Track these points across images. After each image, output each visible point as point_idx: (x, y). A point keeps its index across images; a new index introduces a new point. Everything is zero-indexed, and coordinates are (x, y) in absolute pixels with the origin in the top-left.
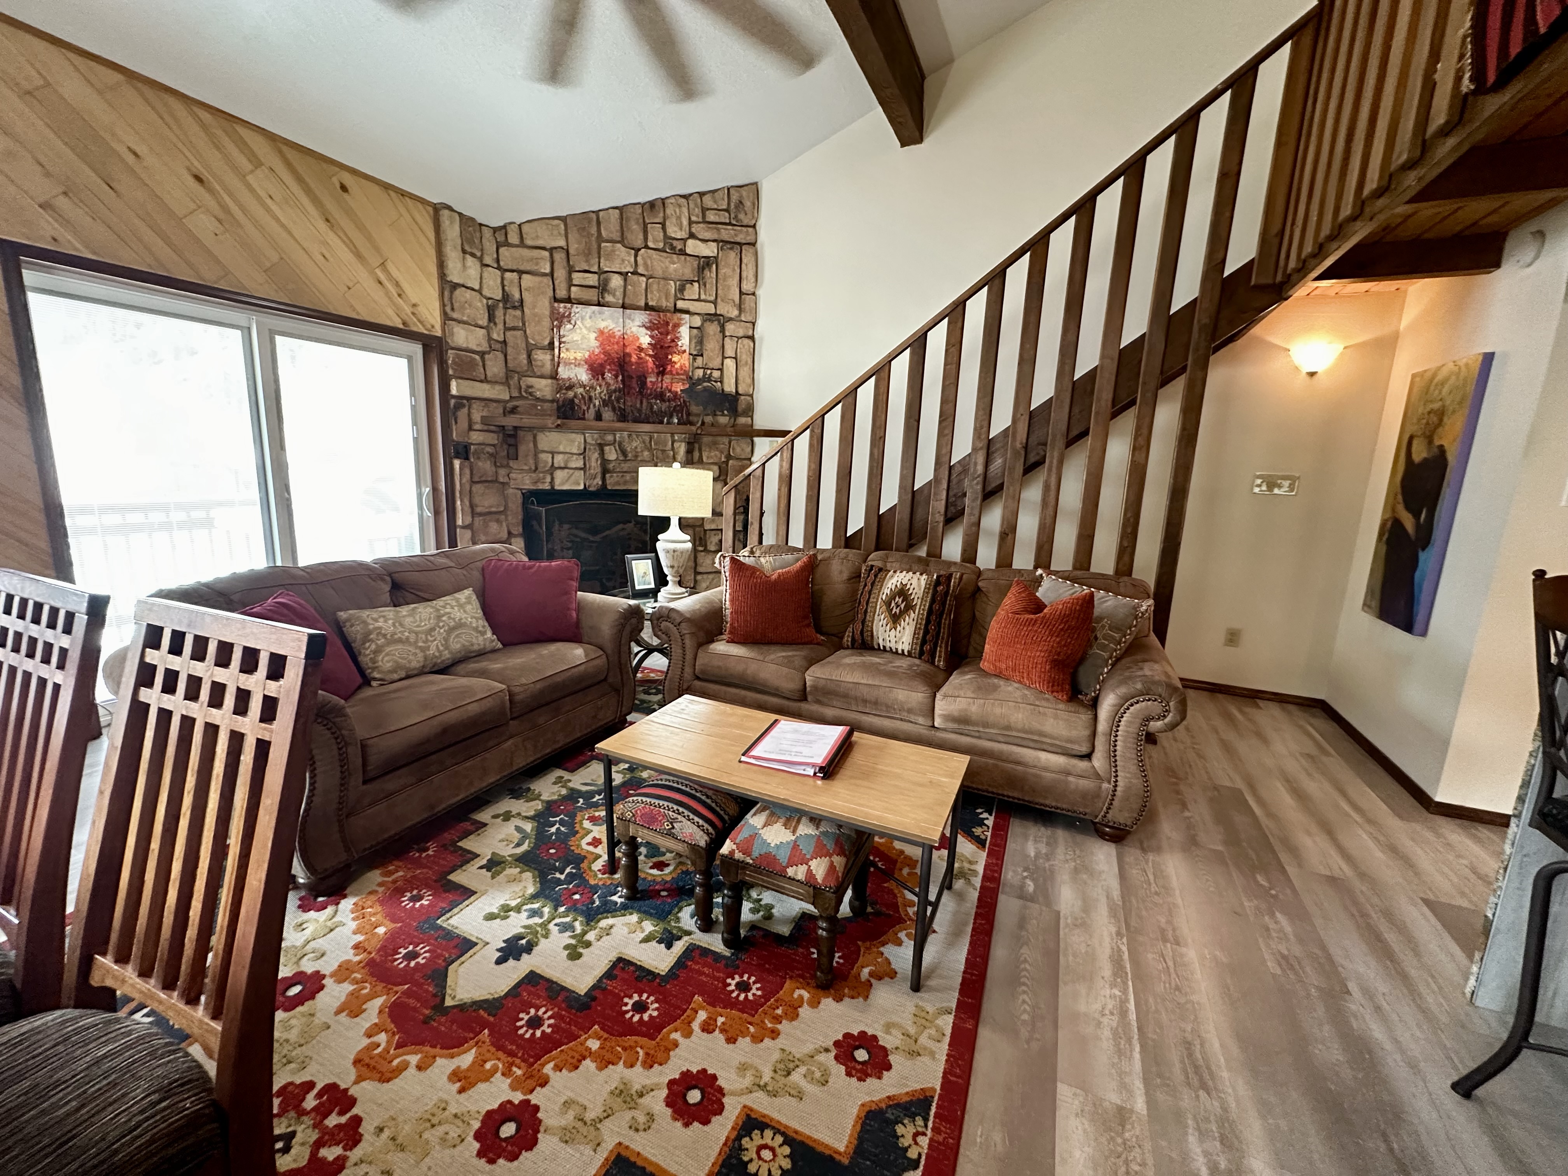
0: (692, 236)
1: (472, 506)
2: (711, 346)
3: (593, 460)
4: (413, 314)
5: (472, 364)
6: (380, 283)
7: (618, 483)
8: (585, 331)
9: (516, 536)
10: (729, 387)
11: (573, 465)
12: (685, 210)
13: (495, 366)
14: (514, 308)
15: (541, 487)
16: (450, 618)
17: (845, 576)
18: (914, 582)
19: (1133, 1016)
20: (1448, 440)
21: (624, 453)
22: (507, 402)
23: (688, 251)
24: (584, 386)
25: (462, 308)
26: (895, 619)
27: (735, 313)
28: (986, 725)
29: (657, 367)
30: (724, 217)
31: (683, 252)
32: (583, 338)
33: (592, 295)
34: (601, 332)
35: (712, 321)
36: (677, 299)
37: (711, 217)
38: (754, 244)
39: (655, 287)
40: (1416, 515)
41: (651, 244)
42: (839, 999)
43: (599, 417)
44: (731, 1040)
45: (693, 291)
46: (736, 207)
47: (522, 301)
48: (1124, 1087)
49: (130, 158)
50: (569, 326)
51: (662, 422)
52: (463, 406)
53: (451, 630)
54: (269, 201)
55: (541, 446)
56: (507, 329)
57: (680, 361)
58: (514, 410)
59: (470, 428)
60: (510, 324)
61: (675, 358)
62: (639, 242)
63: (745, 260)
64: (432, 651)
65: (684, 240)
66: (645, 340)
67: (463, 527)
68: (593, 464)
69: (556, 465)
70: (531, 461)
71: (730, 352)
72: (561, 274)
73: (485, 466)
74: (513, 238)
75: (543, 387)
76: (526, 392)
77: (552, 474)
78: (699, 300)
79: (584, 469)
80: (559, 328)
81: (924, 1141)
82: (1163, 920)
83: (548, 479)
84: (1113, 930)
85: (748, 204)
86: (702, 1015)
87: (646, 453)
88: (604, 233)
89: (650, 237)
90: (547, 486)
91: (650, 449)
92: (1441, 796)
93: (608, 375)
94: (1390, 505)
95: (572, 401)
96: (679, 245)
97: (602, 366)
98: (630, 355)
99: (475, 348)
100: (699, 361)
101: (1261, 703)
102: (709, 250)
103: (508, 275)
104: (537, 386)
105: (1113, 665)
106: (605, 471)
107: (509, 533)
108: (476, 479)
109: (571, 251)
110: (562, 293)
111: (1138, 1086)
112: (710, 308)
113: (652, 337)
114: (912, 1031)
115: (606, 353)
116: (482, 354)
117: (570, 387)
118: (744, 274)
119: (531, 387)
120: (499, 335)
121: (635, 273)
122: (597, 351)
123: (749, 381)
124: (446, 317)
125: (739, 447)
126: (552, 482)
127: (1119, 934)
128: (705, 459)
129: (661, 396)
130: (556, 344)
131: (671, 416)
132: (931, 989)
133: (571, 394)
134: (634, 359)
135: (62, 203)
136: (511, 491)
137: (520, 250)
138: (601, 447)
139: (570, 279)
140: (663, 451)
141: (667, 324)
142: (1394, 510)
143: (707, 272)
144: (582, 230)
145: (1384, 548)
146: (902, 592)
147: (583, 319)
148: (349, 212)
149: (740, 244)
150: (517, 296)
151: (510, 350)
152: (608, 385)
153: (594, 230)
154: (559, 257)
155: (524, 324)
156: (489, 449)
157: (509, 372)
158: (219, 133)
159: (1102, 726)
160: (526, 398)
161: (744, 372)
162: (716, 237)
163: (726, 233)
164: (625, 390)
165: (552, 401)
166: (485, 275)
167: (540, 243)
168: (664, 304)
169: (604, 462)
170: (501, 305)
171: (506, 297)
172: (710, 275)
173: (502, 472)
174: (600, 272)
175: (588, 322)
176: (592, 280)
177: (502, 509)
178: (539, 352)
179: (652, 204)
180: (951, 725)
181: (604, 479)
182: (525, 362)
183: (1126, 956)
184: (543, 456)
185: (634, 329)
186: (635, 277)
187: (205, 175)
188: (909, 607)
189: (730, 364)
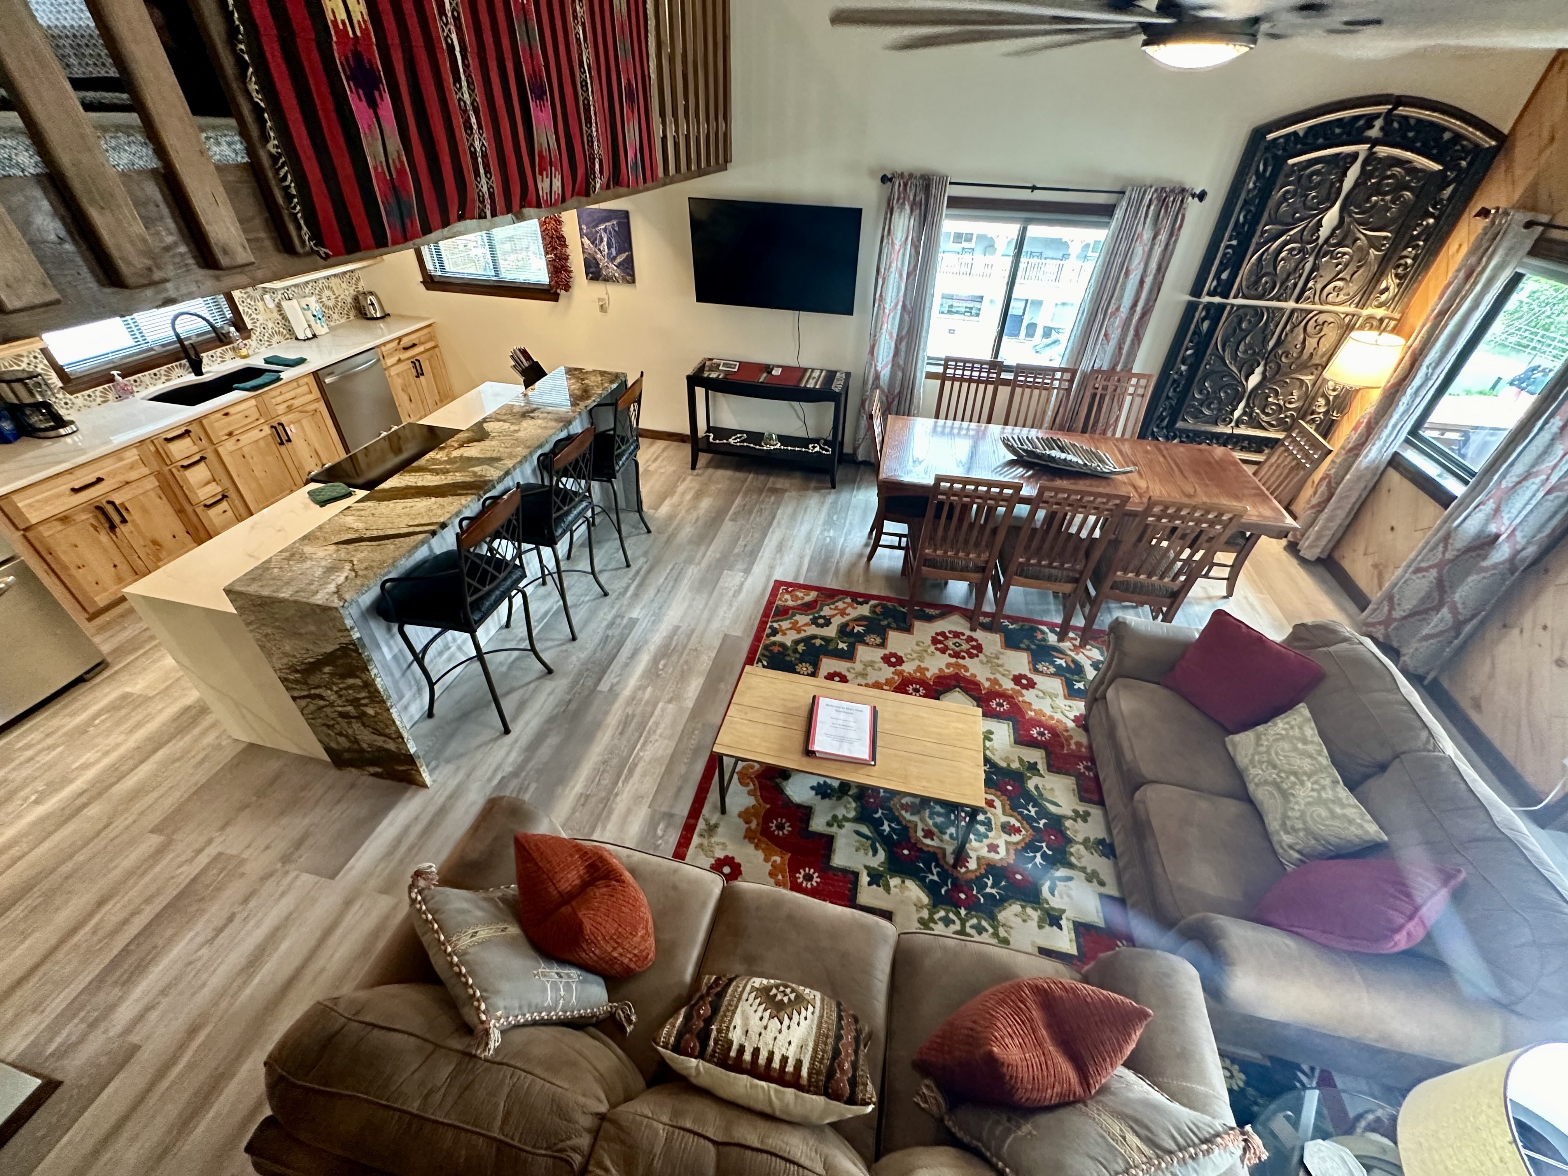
16: (1294, 784)
19: (641, 741)
53: (1277, 785)
64: (1252, 771)
82: (577, 814)
127: (617, 795)
183: (623, 777)
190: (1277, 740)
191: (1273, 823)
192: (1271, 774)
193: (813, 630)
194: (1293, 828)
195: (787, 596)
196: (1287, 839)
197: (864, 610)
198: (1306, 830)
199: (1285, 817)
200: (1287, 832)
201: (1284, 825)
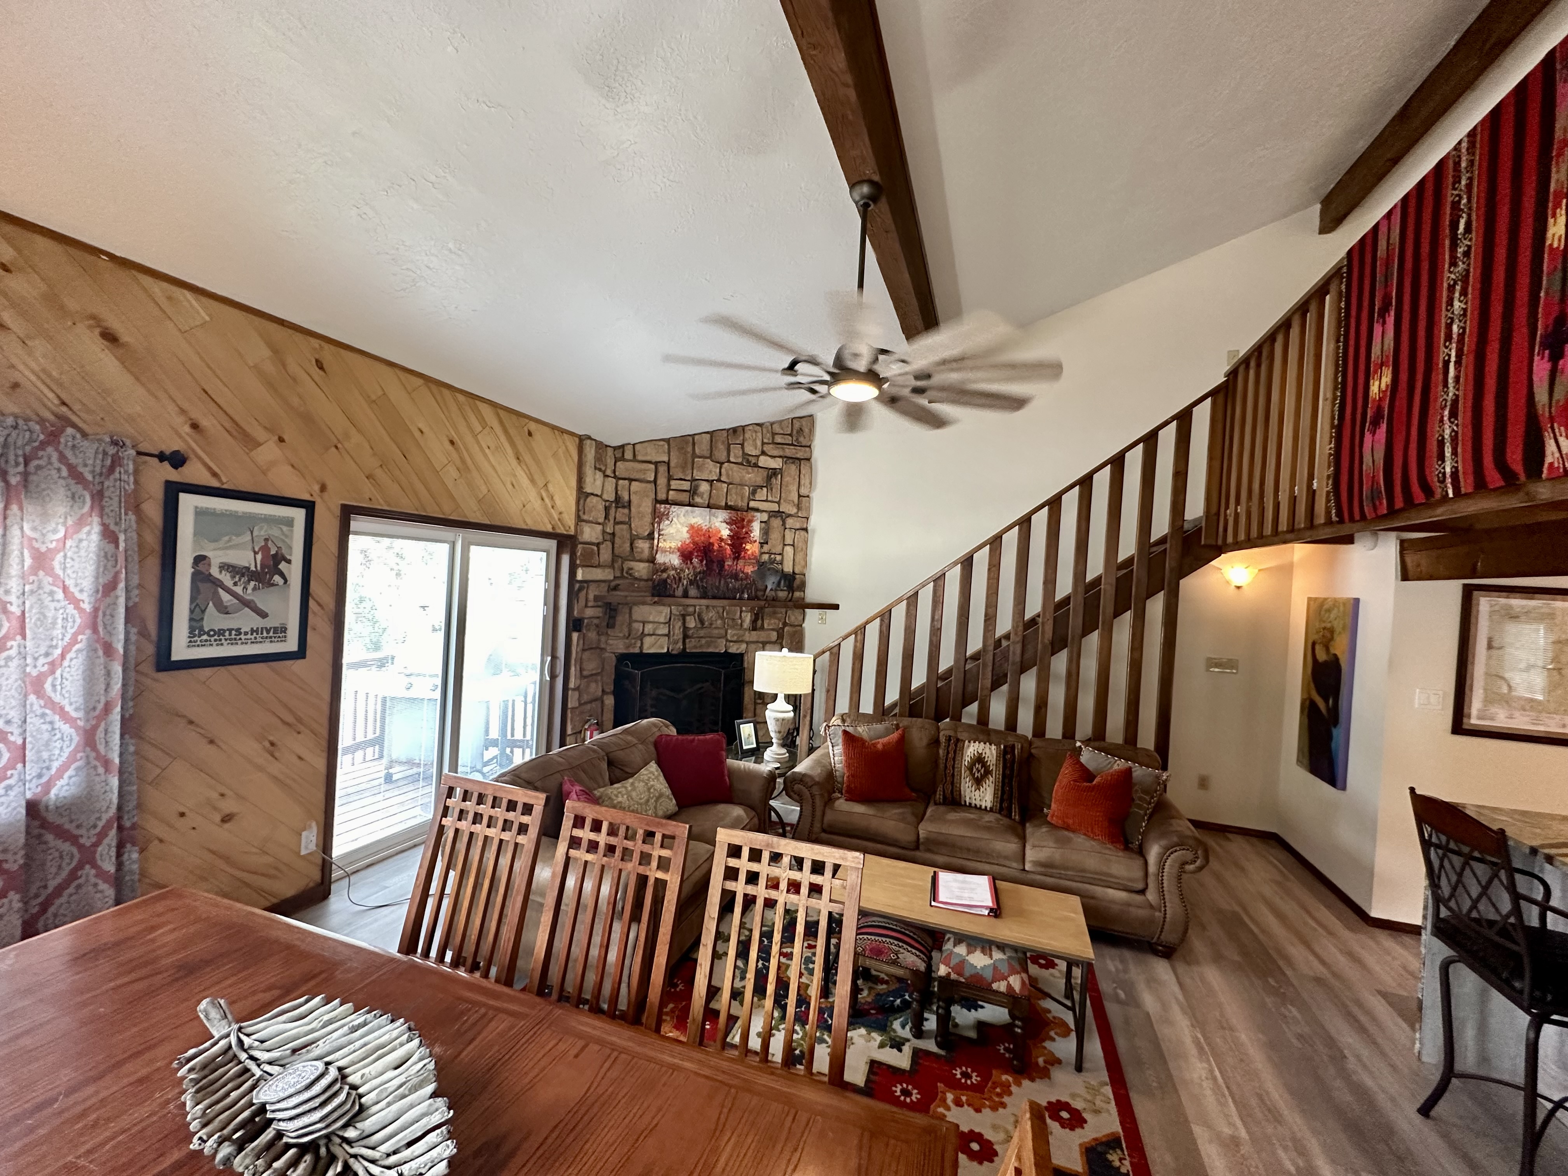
0: (763, 453)
1: (581, 670)
2: (775, 536)
3: (677, 627)
4: (559, 519)
5: (591, 554)
6: (542, 499)
7: (695, 647)
8: (679, 526)
9: (607, 693)
10: (788, 568)
11: (660, 632)
12: (759, 435)
13: (605, 555)
14: (624, 507)
15: (632, 651)
17: (925, 742)
18: (987, 751)
19: (1220, 1080)
20: (1339, 648)
21: (702, 622)
22: (610, 581)
23: (760, 464)
24: (676, 569)
25: (590, 511)
26: (978, 782)
27: (794, 511)
28: (1067, 868)
29: (734, 553)
30: (788, 440)
31: (756, 465)
32: (678, 531)
33: (685, 497)
34: (692, 527)
35: (776, 517)
36: (750, 500)
37: (778, 439)
38: (808, 460)
39: (734, 491)
40: (1326, 701)
41: (732, 459)
42: (1032, 1080)
43: (686, 595)
44: (978, 1110)
45: (762, 494)
46: (798, 432)
47: (630, 501)
48: (1231, 1124)
49: (417, 434)
50: (667, 522)
51: (735, 598)
52: (587, 588)
53: (657, 799)
54: (487, 451)
55: (634, 617)
56: (616, 523)
57: (752, 548)
58: (616, 588)
59: (586, 606)
60: (619, 519)
61: (748, 546)
62: (722, 457)
63: (803, 471)
65: (758, 456)
66: (725, 532)
67: (574, 690)
68: (677, 631)
69: (646, 632)
70: (626, 630)
71: (789, 541)
72: (662, 481)
73: (592, 635)
74: (628, 455)
75: (641, 569)
76: (627, 573)
77: (642, 640)
78: (766, 501)
79: (668, 635)
80: (659, 524)
81: (1127, 1163)
82: (1218, 1014)
83: (639, 644)
84: (1189, 1023)
85: (806, 430)
86: (950, 1097)
87: (719, 622)
88: (697, 451)
89: (732, 454)
90: (637, 650)
91: (722, 618)
92: (1375, 914)
93: (695, 560)
94: (1305, 688)
95: (665, 581)
96: (753, 460)
97: (691, 553)
98: (713, 544)
99: (594, 541)
100: (766, 548)
101: (1230, 836)
102: (776, 464)
103: (621, 482)
104: (636, 568)
105: (1148, 820)
106: (685, 637)
107: (603, 691)
108: (586, 647)
109: (672, 464)
110: (662, 496)
111: (1239, 1123)
112: (775, 507)
113: (730, 530)
114: (1089, 1097)
115: (695, 543)
116: (598, 545)
117: (665, 570)
118: (802, 482)
119: (632, 569)
120: (610, 528)
121: (719, 480)
122: (688, 541)
123: (803, 563)
124: (579, 519)
125: (793, 616)
126: (641, 647)
127: (1192, 1026)
128: (766, 626)
129: (735, 576)
130: (656, 536)
131: (743, 593)
132: (1088, 1070)
133: (665, 575)
134: (716, 547)
135: (379, 473)
136: (607, 655)
137: (632, 464)
138: (684, 617)
139: (669, 485)
140: (733, 620)
141: (743, 520)
142: (1309, 693)
143: (773, 480)
144: (681, 449)
145: (1306, 721)
146: (979, 759)
147: (678, 516)
148: (531, 450)
149: (799, 459)
150: (626, 498)
151: (617, 540)
152: (694, 568)
153: (690, 449)
154: (662, 469)
155: (630, 519)
156: (596, 621)
157: (615, 557)
158: (467, 408)
159: (1152, 868)
160: (627, 578)
161: (799, 557)
162: (781, 453)
163: (789, 451)
164: (707, 572)
165: (647, 580)
166: (606, 484)
167: (648, 458)
168: (740, 504)
169: (685, 629)
170: (614, 506)
171: (618, 499)
172: (776, 482)
173: (603, 639)
174: (694, 480)
175: (682, 519)
176: (686, 486)
177: (601, 671)
178: (640, 541)
179: (735, 430)
180: (1040, 869)
181: (684, 643)
182: (628, 549)
183: (1202, 1040)
184: (636, 625)
185: (717, 524)
186: (719, 484)
187: (456, 439)
188: (988, 772)
189: (789, 550)
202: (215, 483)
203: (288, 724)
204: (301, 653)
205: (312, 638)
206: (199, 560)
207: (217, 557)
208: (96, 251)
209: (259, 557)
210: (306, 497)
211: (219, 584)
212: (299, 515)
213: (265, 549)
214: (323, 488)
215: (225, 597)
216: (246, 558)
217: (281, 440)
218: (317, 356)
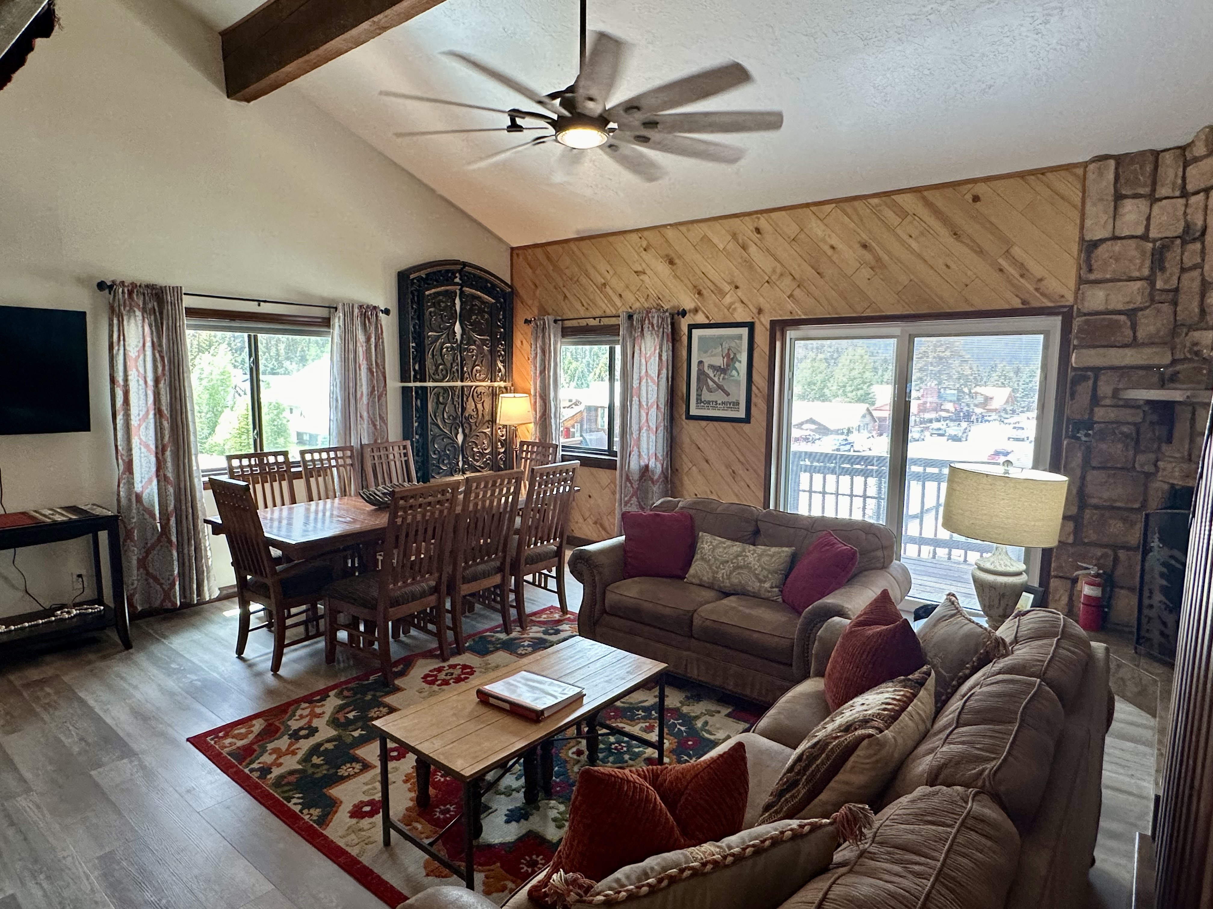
4: (1037, 290)
5: (1114, 327)
6: (1001, 270)
13: (1152, 325)
14: (1195, 240)
15: (1189, 483)
22: (1166, 367)
25: (1106, 265)
47: (1204, 228)
49: (830, 252)
52: (1086, 378)
54: (909, 240)
55: (1198, 427)
56: (1184, 270)
58: (1173, 378)
59: (1095, 405)
70: (1186, 448)
73: (1113, 449)
74: (1202, 150)
76: (1190, 351)
81: (306, 818)
99: (1120, 307)
103: (1193, 200)
104: (1205, 342)
108: (1094, 463)
116: (1133, 312)
119: (1196, 344)
120: (1166, 282)
124: (1083, 281)
148: (978, 217)
151: (1182, 297)
155: (1203, 259)
156: (1126, 429)
157: (1174, 327)
160: (1190, 360)
166: (1154, 213)
170: (1178, 241)
171: (1186, 230)
173: (1146, 457)
177: (1137, 506)
182: (1197, 310)
187: (868, 241)
190: (713, 552)
191: (754, 585)
192: (729, 567)
193: (305, 745)
194: (764, 577)
195: (227, 741)
196: (767, 585)
197: (332, 703)
198: (770, 572)
199: (756, 576)
200: (765, 582)
201: (760, 581)
202: (707, 322)
203: (742, 464)
204: (747, 420)
205: (753, 410)
206: (700, 363)
207: (707, 361)
208: (665, 226)
209: (725, 360)
210: (749, 320)
211: (707, 376)
212: (745, 331)
213: (728, 355)
214: (760, 311)
215: (710, 383)
216: (719, 361)
217: (737, 287)
218: (756, 225)
